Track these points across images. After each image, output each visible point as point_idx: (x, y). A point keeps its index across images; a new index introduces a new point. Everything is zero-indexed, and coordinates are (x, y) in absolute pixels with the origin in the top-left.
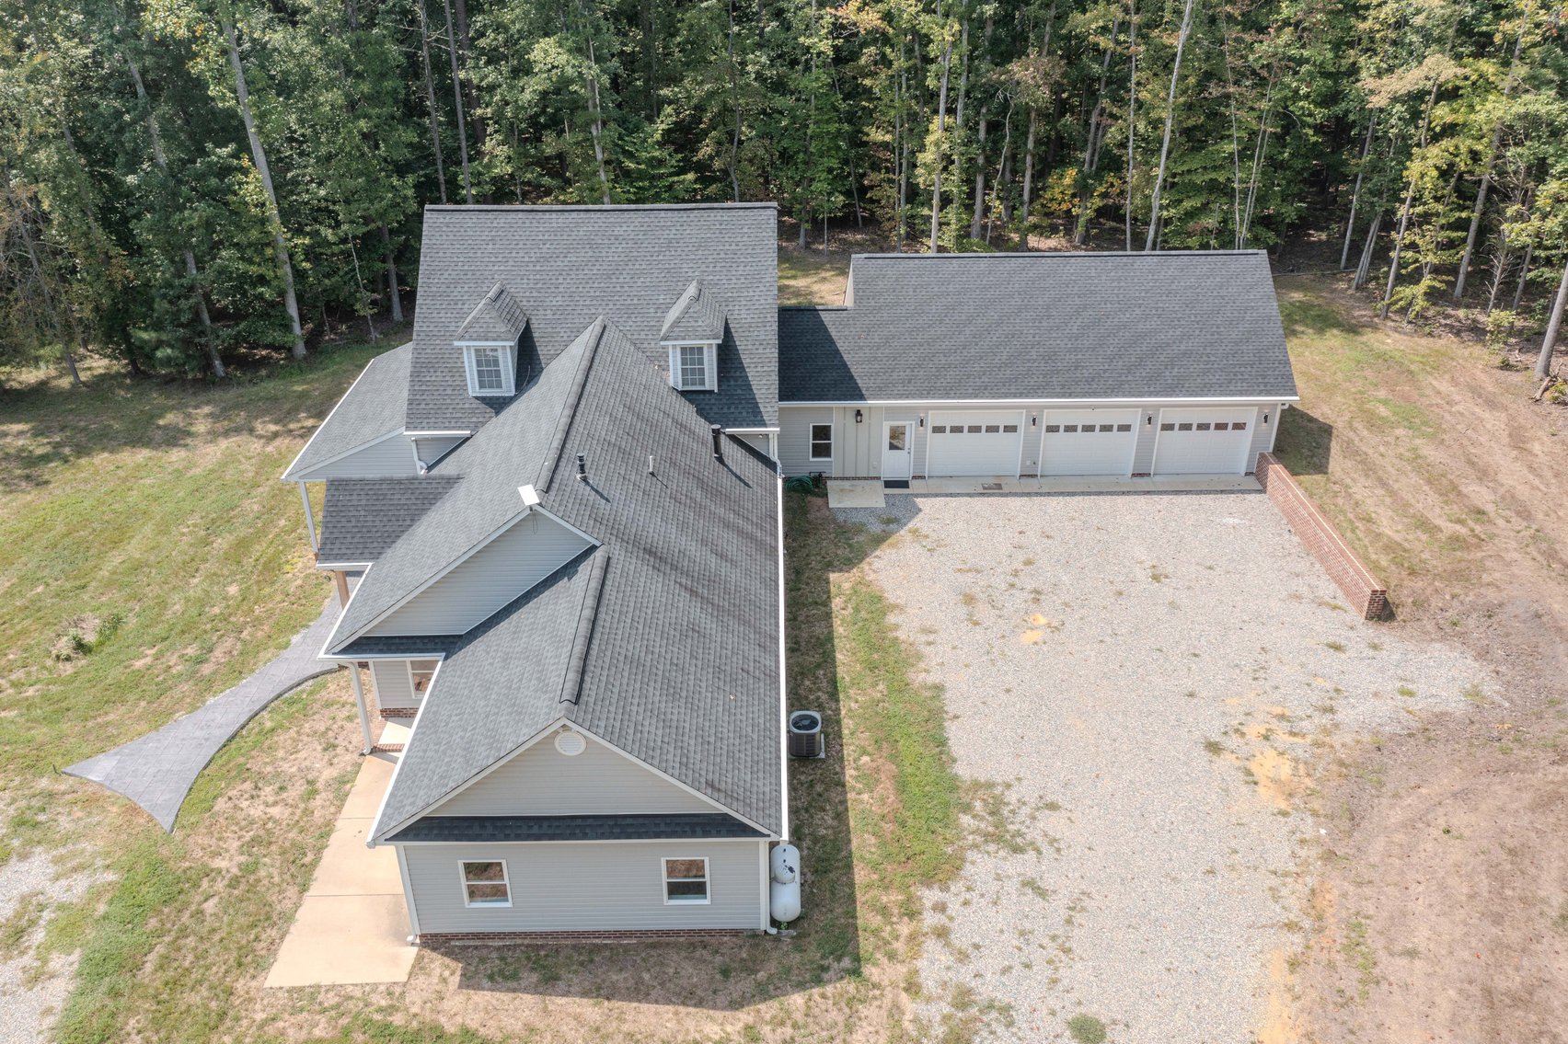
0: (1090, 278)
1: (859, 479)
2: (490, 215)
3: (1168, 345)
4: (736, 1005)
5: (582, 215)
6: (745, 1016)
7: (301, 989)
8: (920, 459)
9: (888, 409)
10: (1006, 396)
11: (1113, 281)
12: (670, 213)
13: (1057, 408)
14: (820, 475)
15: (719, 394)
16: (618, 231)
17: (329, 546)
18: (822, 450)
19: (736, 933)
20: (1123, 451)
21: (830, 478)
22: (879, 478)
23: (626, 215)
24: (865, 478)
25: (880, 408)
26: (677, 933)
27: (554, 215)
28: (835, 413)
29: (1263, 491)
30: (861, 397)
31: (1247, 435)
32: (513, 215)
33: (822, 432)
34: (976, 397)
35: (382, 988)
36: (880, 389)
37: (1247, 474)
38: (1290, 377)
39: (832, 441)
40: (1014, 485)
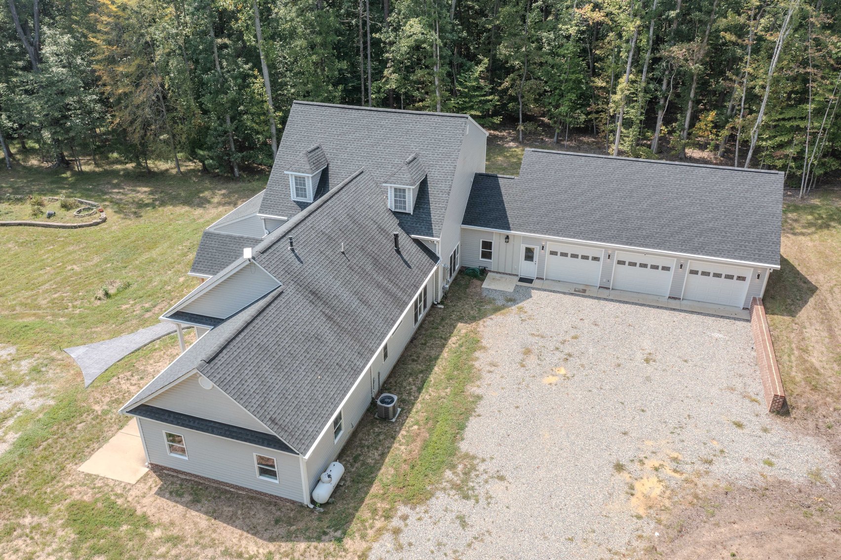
0: (663, 176)
1: (506, 274)
2: (323, 108)
3: (701, 223)
4: (271, 539)
5: (367, 112)
6: (272, 547)
8: (541, 267)
9: (524, 237)
10: (592, 239)
11: (677, 180)
12: (411, 116)
13: (621, 250)
14: (485, 269)
15: (413, 216)
16: (383, 122)
17: (196, 265)
18: (487, 255)
19: (293, 502)
20: (664, 282)
21: (490, 271)
22: (517, 275)
23: (389, 114)
24: (510, 274)
25: (519, 236)
26: (265, 494)
27: (354, 111)
28: (495, 235)
29: (749, 321)
30: (509, 229)
31: (746, 285)
32: (334, 109)
33: (487, 245)
34: (574, 237)
35: (123, 484)
36: (520, 225)
37: (744, 309)
39: (492, 251)
40: (594, 292)
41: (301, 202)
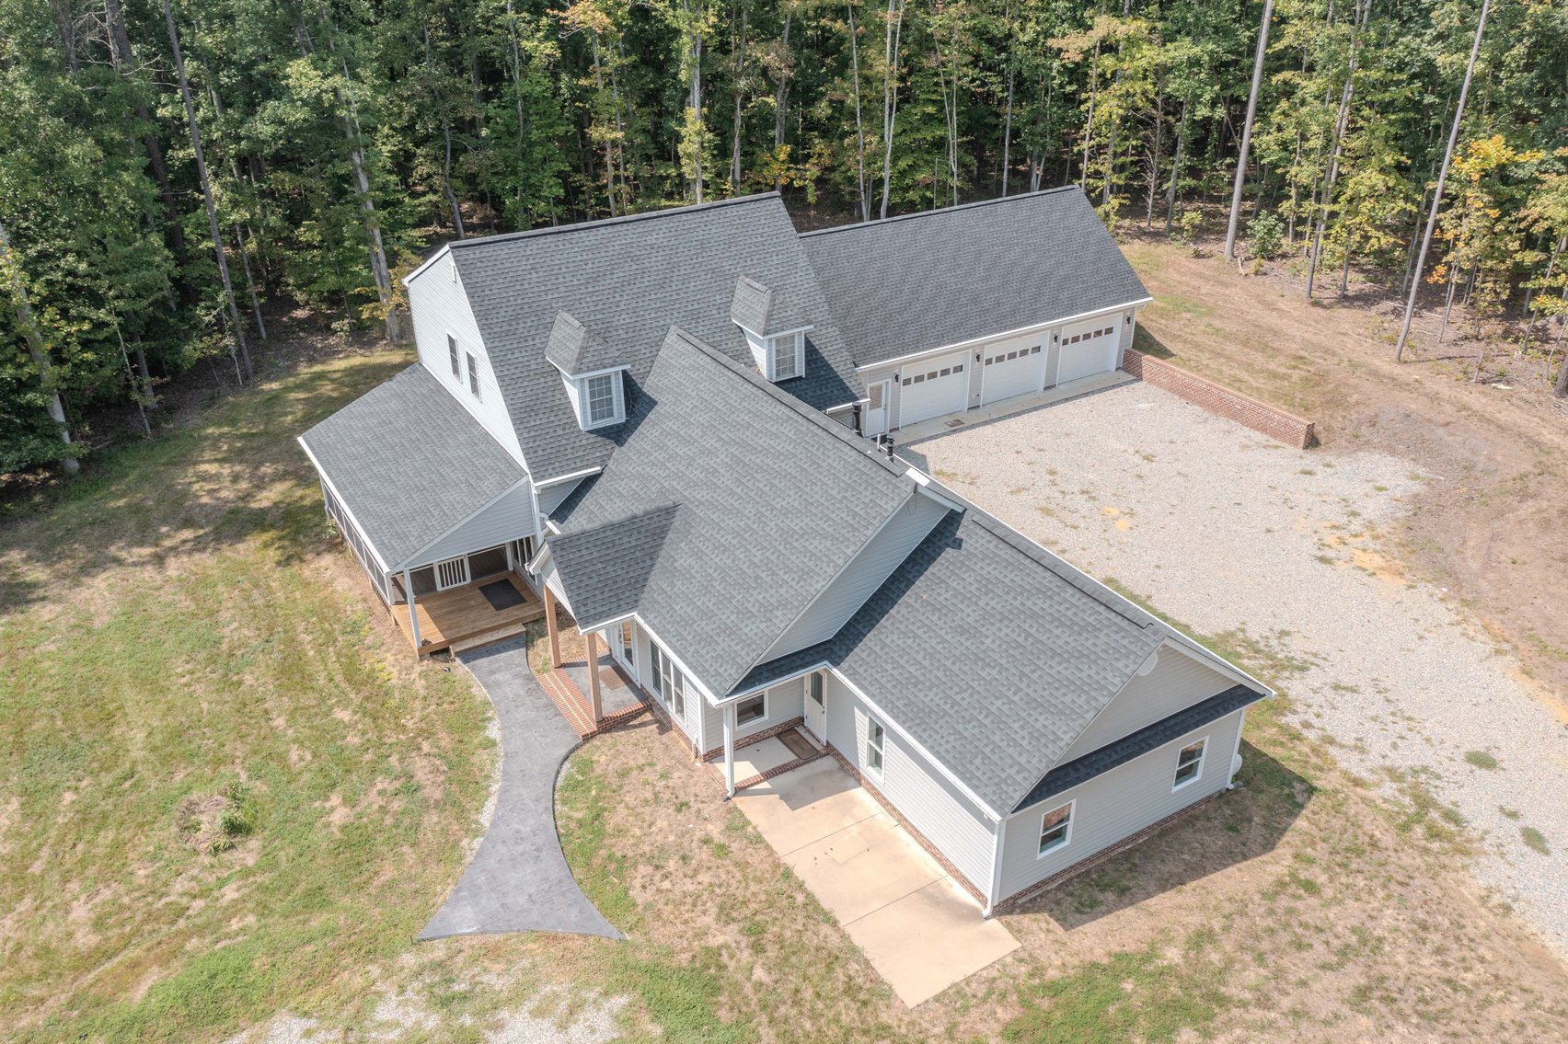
2: (520, 243)
3: (1051, 273)
4: (1268, 846)
5: (610, 229)
6: (1284, 850)
7: (944, 993)
8: (894, 412)
9: (872, 371)
10: (960, 340)
13: (993, 342)
15: (807, 378)
16: (651, 239)
17: (583, 609)
19: (1208, 800)
20: (1035, 369)
23: (651, 223)
25: (865, 373)
26: (1171, 817)
27: (583, 234)
29: (1139, 378)
31: (1116, 336)
32: (542, 240)
34: (939, 345)
35: (1009, 960)
36: (865, 354)
37: (1118, 371)
38: (1138, 283)
40: (969, 418)
41: (604, 429)
